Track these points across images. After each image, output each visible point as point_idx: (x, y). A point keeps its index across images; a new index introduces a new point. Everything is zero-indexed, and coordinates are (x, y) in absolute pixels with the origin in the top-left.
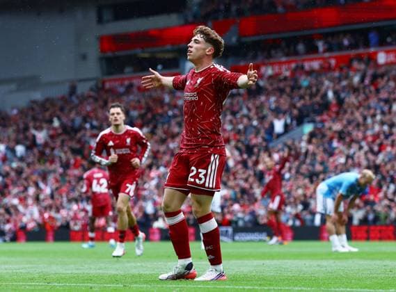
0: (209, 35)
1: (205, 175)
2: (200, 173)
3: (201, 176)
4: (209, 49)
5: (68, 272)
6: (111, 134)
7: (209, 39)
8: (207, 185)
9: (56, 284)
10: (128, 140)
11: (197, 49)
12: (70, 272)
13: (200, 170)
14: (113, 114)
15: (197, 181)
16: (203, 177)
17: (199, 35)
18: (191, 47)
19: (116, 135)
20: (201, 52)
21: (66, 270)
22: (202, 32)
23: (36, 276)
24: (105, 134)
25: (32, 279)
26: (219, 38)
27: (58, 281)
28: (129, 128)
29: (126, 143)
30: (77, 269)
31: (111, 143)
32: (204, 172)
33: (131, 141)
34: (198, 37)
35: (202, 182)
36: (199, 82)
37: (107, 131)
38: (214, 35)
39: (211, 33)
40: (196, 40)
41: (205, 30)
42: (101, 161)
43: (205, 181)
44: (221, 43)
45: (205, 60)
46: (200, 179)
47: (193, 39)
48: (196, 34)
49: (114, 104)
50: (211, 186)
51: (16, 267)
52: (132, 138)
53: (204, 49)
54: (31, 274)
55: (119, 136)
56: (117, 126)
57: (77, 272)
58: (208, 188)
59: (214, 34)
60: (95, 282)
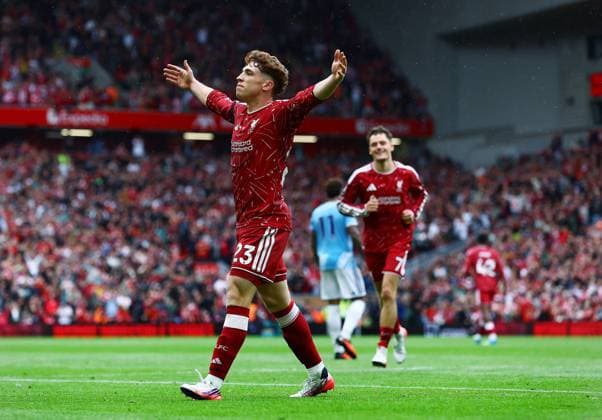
0: (265, 63)
1: (254, 254)
2: (247, 250)
3: (247, 253)
4: (267, 83)
5: (554, 375)
6: (372, 173)
7: (266, 69)
8: (254, 267)
9: (542, 391)
10: (400, 184)
11: (248, 82)
12: (558, 375)
13: (246, 247)
14: (375, 144)
15: (242, 260)
16: (249, 255)
17: (252, 63)
18: (241, 81)
19: (380, 175)
20: (255, 88)
21: (552, 372)
22: (255, 59)
23: (516, 380)
24: (364, 174)
25: (511, 384)
26: (282, 67)
27: (544, 386)
28: (400, 165)
29: (396, 187)
30: (567, 372)
31: (372, 187)
32: (252, 248)
33: (403, 185)
34: (251, 66)
35: (247, 262)
36: (253, 125)
37: (366, 169)
38: (273, 64)
39: (268, 60)
40: (247, 70)
41: (261, 56)
42: (352, 211)
43: (252, 261)
44: (284, 74)
45: (261, 98)
46: (246, 258)
47: (244, 69)
48: (249, 61)
49: (375, 128)
50: (259, 269)
51: (490, 368)
52: (404, 181)
53: (260, 83)
54: (509, 377)
55: (386, 177)
56: (382, 162)
57: (567, 375)
58: (255, 271)
59: (274, 61)
60: (591, 389)
